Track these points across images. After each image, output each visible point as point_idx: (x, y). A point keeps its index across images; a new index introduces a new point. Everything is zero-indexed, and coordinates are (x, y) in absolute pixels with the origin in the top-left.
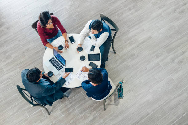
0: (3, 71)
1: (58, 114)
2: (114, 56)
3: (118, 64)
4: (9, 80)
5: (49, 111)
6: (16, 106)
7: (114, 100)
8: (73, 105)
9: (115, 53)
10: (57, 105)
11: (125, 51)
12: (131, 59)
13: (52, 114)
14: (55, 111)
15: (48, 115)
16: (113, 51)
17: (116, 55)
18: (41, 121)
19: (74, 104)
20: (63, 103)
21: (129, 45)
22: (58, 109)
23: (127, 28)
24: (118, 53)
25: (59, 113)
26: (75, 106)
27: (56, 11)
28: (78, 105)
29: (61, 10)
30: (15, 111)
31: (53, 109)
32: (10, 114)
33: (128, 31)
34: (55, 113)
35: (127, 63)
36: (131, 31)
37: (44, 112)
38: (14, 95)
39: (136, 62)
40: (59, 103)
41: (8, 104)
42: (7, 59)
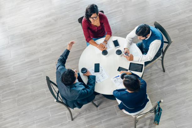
0: (39, 62)
1: (82, 122)
2: (162, 75)
3: (164, 85)
4: (42, 72)
5: (73, 117)
6: (41, 101)
7: (148, 125)
8: (100, 117)
9: (164, 71)
10: (83, 112)
11: (177, 72)
12: (182, 83)
13: (75, 120)
14: (80, 118)
15: (71, 120)
16: (162, 69)
17: (165, 73)
18: (62, 125)
19: (102, 116)
20: (90, 111)
21: (184, 66)
22: (83, 117)
23: (186, 46)
24: (168, 73)
25: (84, 121)
26: (103, 120)
27: (109, 12)
28: (107, 119)
29: (115, 12)
30: (39, 107)
31: (78, 115)
32: (33, 108)
33: (187, 50)
34: (79, 121)
35: (176, 86)
36: (190, 50)
37: (68, 117)
38: (42, 90)
39: (187, 88)
40: (86, 111)
41: (34, 98)
42: (45, 50)
